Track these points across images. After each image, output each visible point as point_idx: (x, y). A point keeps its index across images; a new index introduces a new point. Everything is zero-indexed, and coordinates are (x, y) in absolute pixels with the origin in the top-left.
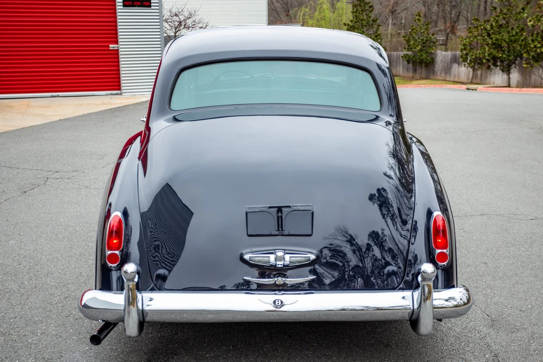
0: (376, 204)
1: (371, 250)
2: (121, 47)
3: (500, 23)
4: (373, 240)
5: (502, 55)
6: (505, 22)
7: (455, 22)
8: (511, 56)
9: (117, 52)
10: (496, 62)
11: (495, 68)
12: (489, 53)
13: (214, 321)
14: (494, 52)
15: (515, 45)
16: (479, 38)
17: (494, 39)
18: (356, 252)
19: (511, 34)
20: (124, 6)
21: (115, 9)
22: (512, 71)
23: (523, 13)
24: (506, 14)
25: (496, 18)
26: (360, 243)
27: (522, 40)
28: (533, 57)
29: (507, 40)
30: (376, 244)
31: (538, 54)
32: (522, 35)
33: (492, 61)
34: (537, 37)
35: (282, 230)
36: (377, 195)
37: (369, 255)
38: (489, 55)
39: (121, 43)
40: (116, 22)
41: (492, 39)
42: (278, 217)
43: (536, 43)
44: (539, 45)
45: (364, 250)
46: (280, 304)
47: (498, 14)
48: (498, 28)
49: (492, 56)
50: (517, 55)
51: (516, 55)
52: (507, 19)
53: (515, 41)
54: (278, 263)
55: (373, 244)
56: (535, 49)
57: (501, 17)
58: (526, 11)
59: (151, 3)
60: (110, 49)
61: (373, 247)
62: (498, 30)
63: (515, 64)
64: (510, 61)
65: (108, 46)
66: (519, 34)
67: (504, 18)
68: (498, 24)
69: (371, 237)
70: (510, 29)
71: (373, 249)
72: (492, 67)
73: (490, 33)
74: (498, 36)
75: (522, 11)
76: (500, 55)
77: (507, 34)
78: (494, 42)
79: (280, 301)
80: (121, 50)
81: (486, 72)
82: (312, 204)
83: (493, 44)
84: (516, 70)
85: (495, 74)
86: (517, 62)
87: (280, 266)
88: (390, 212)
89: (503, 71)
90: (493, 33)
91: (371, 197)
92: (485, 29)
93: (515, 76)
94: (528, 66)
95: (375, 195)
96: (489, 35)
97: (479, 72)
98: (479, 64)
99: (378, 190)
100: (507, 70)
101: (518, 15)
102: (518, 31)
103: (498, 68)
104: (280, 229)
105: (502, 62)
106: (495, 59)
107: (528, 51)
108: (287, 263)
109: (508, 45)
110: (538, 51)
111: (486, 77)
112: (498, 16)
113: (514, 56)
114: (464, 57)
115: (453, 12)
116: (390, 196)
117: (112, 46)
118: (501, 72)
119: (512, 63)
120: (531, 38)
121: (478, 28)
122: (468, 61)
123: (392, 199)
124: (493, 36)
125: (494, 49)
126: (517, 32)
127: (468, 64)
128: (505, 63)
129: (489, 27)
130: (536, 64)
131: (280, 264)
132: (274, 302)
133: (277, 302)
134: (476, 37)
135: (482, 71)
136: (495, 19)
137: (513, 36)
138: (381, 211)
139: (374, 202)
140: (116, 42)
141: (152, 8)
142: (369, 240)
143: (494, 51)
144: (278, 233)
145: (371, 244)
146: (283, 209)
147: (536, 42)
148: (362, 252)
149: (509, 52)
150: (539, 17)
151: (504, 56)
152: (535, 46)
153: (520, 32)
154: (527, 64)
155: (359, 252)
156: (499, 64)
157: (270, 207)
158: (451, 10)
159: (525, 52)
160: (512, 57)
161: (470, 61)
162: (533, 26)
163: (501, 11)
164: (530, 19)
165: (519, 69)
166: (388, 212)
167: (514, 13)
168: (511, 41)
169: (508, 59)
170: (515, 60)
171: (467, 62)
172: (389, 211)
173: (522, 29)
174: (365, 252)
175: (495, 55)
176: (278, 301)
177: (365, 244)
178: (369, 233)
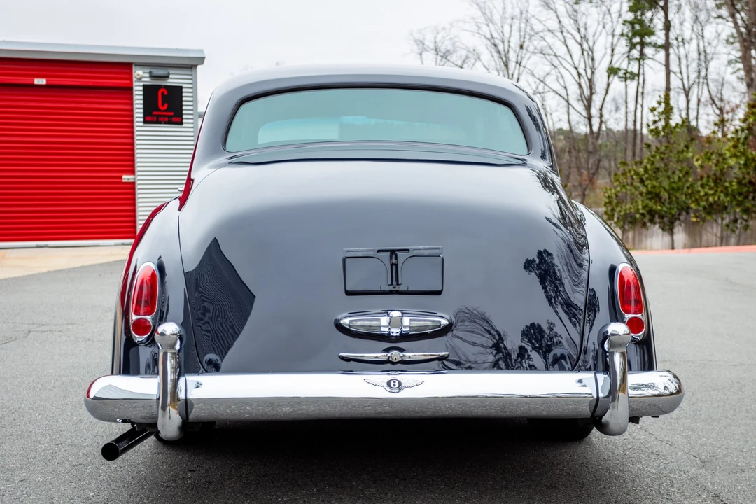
1: (526, 356)
2: (139, 178)
3: (657, 165)
4: (530, 341)
5: (662, 207)
6: (662, 165)
7: (594, 174)
8: (673, 209)
9: (132, 186)
10: (654, 217)
11: (652, 225)
12: (644, 204)
13: (292, 417)
14: (651, 204)
15: (678, 195)
16: (629, 188)
17: (649, 186)
19: (672, 180)
20: (145, 122)
21: (132, 127)
22: (675, 230)
23: (687, 152)
24: (664, 153)
25: (652, 159)
26: (509, 347)
27: (688, 188)
28: (704, 208)
29: (667, 188)
30: (534, 348)
31: (711, 205)
32: (687, 181)
33: (648, 216)
34: (708, 181)
35: (398, 284)
36: (537, 261)
37: (522, 365)
38: (644, 208)
39: (139, 173)
40: (132, 144)
41: (646, 186)
42: (392, 265)
43: (707, 190)
44: (711, 192)
45: (514, 357)
46: (397, 386)
47: (653, 153)
48: (655, 172)
49: (647, 209)
50: (682, 208)
51: (680, 207)
52: (666, 161)
53: (678, 189)
54: (392, 330)
55: (529, 348)
56: (706, 197)
57: (658, 157)
58: (690, 150)
59: (182, 119)
60: (124, 181)
61: (530, 353)
62: (654, 175)
63: (680, 220)
64: (673, 215)
65: (121, 178)
66: (683, 180)
67: (662, 159)
68: (653, 167)
69: (527, 335)
70: (670, 173)
71: (529, 356)
72: (649, 224)
73: (644, 178)
74: (655, 183)
75: (685, 149)
76: (659, 208)
77: (666, 179)
78: (650, 190)
79: (397, 382)
80: (139, 182)
81: (640, 234)
82: (441, 246)
83: (649, 193)
84: (680, 228)
85: (652, 236)
86: (682, 218)
87: (395, 334)
88: (560, 293)
89: (663, 229)
90: (647, 179)
91: (528, 265)
92: (637, 173)
93: (680, 236)
94: (698, 220)
95: (534, 261)
96: (642, 181)
97: (630, 234)
98: (630, 222)
99: (540, 253)
100: (669, 228)
101: (680, 154)
102: (681, 175)
103: (657, 226)
104: (395, 283)
105: (662, 217)
106: (652, 213)
107: (696, 200)
108: (406, 330)
109: (669, 194)
110: (711, 199)
111: (641, 241)
112: (654, 156)
113: (678, 209)
114: (609, 213)
115: (591, 161)
116: (556, 261)
117: (126, 178)
118: (660, 231)
119: (676, 220)
120: (699, 183)
121: (626, 176)
122: (615, 220)
123: (560, 267)
124: (647, 182)
125: (650, 199)
126: (680, 178)
127: (615, 223)
128: (666, 220)
129: (641, 171)
130: (709, 218)
131: (395, 331)
132: (389, 384)
133: (392, 384)
134: (624, 186)
135: (634, 233)
136: (649, 160)
137: (674, 182)
138: (544, 288)
140: (133, 172)
141: (184, 125)
142: (522, 340)
143: (650, 202)
144: (391, 288)
145: (526, 347)
146: (399, 254)
147: (707, 187)
148: (511, 360)
149: (670, 203)
150: (709, 154)
151: (665, 209)
152: (706, 194)
153: (684, 176)
154: (697, 217)
156: (657, 219)
157: (378, 251)
158: (588, 158)
159: (693, 202)
160: (675, 210)
161: (618, 218)
162: (702, 166)
163: (657, 149)
164: (697, 157)
165: (686, 227)
166: (556, 293)
167: (675, 152)
168: (673, 189)
169: (670, 213)
170: (680, 214)
171: (613, 219)
172: (557, 291)
173: (687, 173)
174: (516, 360)
175: (652, 207)
176: (394, 382)
177: (516, 348)
178: (524, 327)
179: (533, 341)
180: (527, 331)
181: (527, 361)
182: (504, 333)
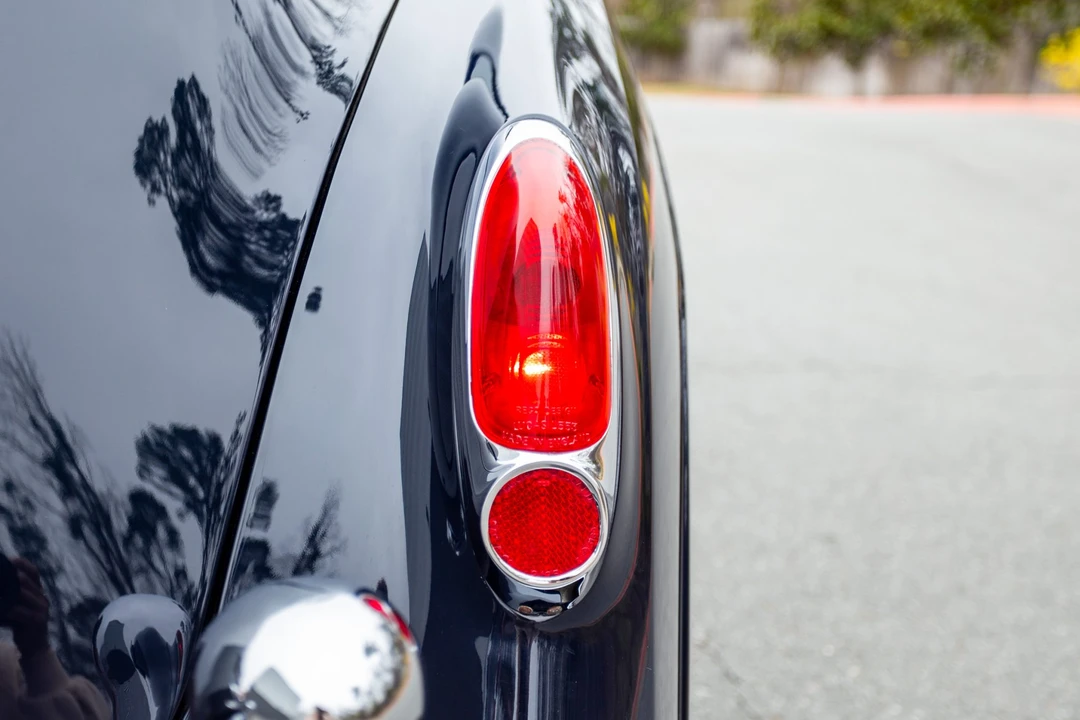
0: (162, 202)
4: (176, 478)
18: (87, 531)
26: (99, 485)
30: (193, 504)
61: (175, 521)
69: (164, 460)
139: (155, 189)
142: (143, 471)
145: (161, 497)
155: (98, 533)
174: (128, 539)
177: (122, 492)
178: (147, 430)
179: (192, 481)
180: (159, 445)
181: (169, 555)
182: (74, 429)
